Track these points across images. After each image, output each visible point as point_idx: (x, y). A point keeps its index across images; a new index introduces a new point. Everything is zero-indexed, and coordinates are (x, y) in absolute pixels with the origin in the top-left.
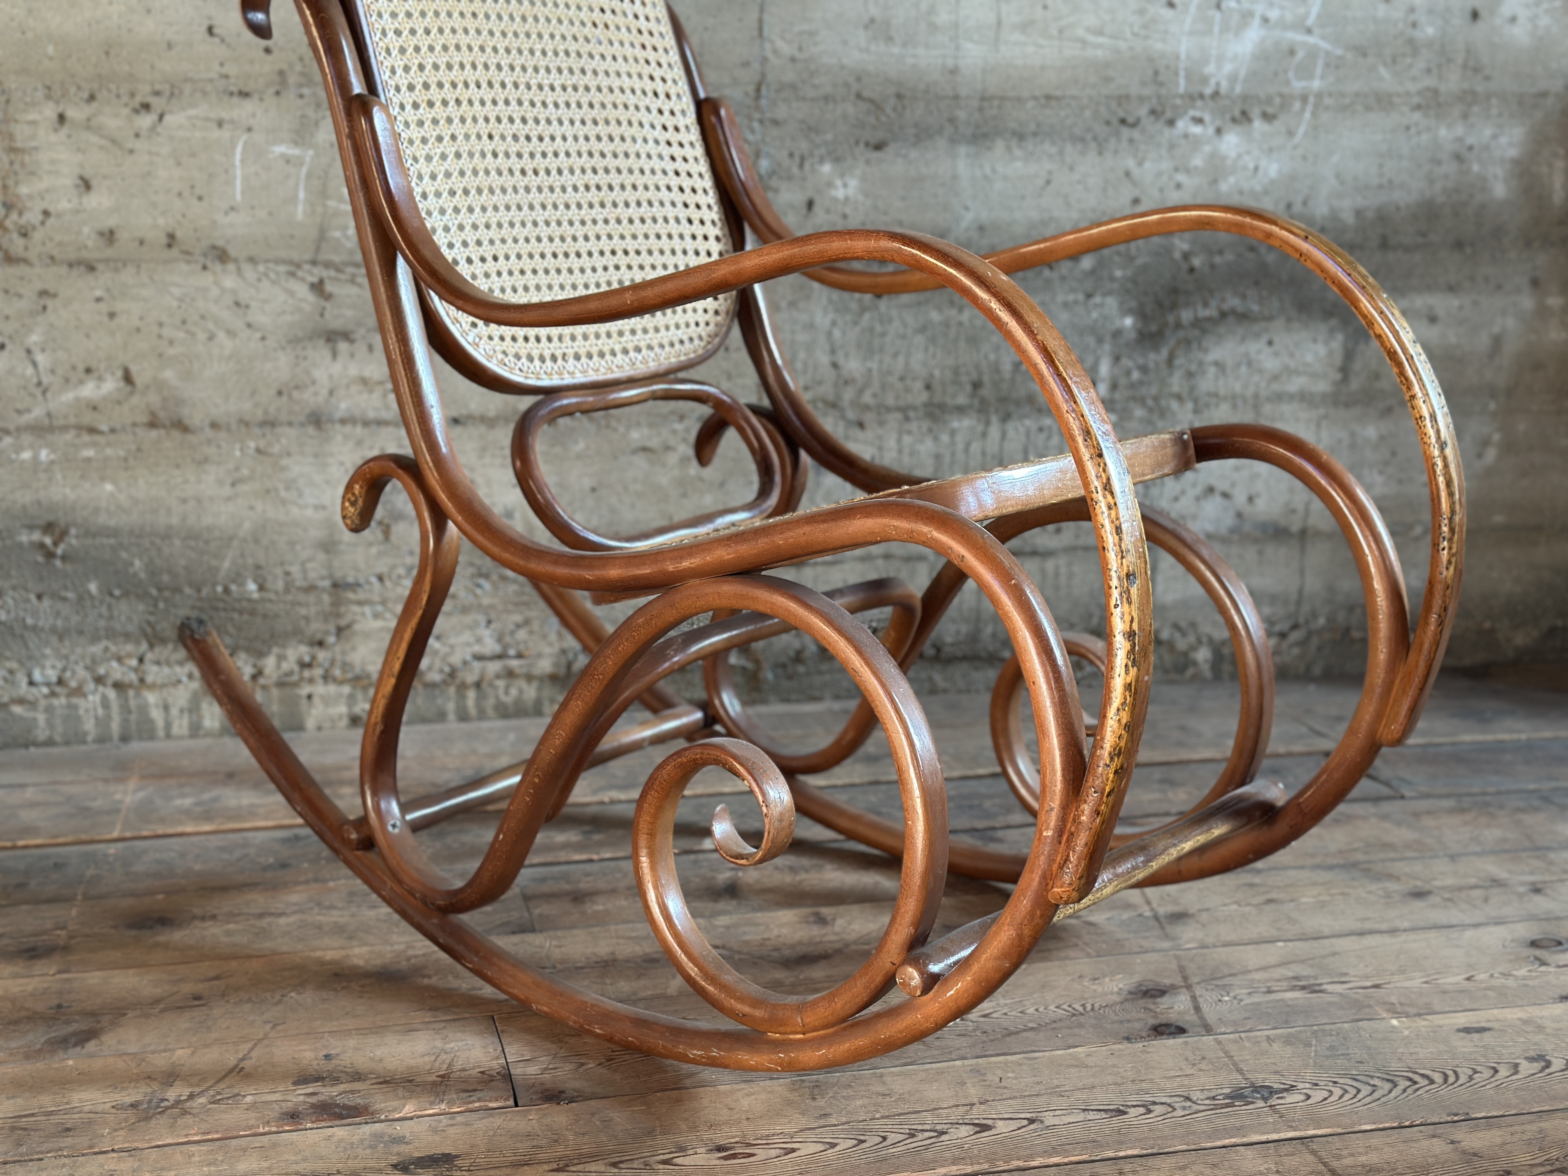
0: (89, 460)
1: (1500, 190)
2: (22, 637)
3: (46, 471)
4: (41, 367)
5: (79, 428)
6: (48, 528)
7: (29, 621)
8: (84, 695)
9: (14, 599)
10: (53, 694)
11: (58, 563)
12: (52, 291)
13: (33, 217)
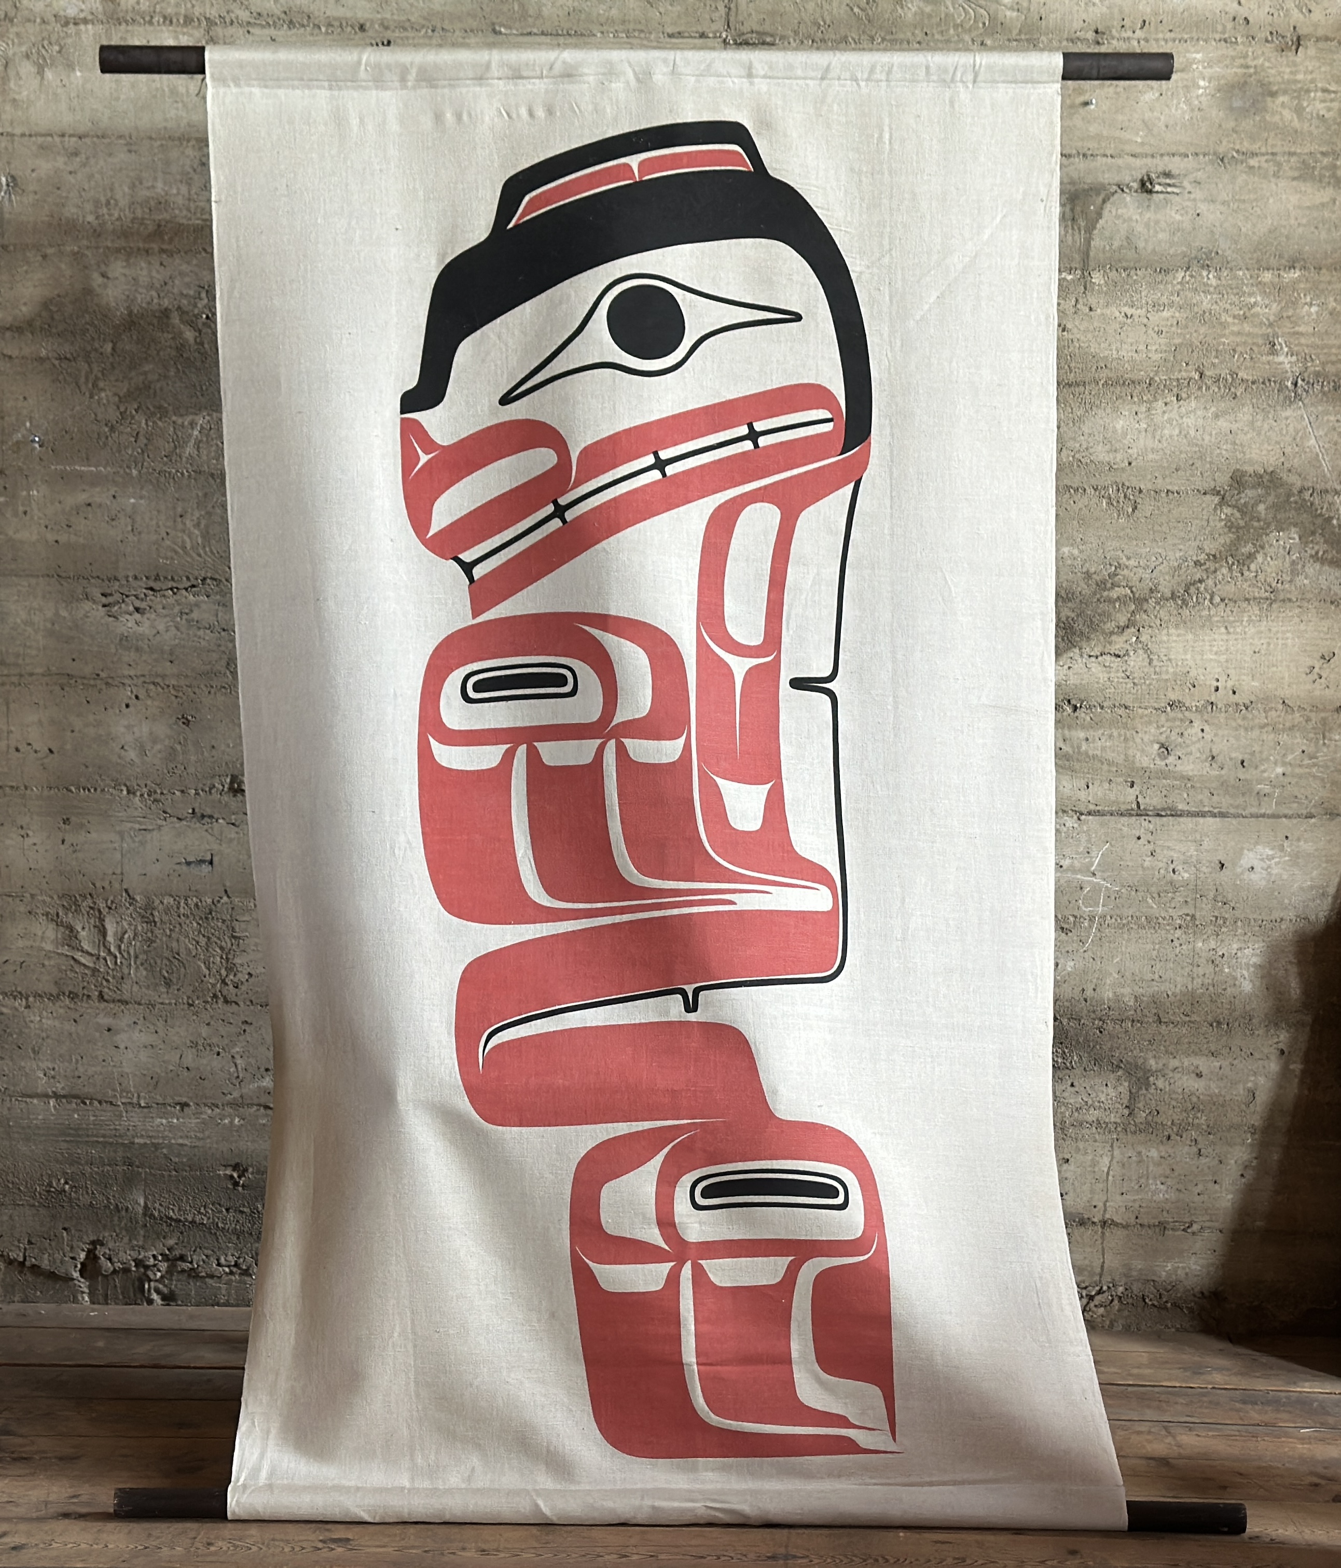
0: (264, 1125)
1: (1247, 987)
2: (215, 1234)
3: (237, 1131)
4: (239, 1067)
5: (259, 1105)
6: (235, 1167)
7: (220, 1225)
8: (251, 1276)
9: (212, 1210)
10: (231, 1273)
11: (240, 1189)
12: (249, 1021)
13: (243, 977)
